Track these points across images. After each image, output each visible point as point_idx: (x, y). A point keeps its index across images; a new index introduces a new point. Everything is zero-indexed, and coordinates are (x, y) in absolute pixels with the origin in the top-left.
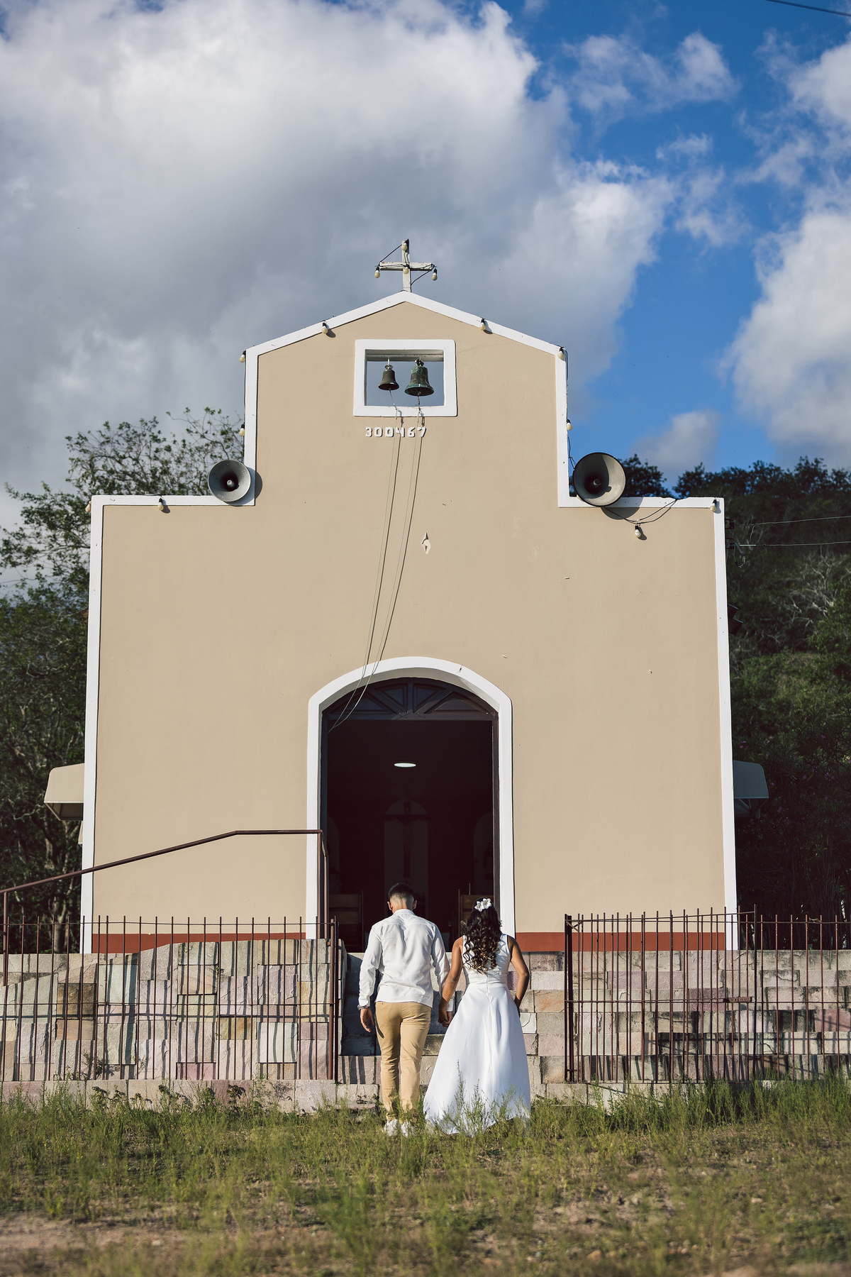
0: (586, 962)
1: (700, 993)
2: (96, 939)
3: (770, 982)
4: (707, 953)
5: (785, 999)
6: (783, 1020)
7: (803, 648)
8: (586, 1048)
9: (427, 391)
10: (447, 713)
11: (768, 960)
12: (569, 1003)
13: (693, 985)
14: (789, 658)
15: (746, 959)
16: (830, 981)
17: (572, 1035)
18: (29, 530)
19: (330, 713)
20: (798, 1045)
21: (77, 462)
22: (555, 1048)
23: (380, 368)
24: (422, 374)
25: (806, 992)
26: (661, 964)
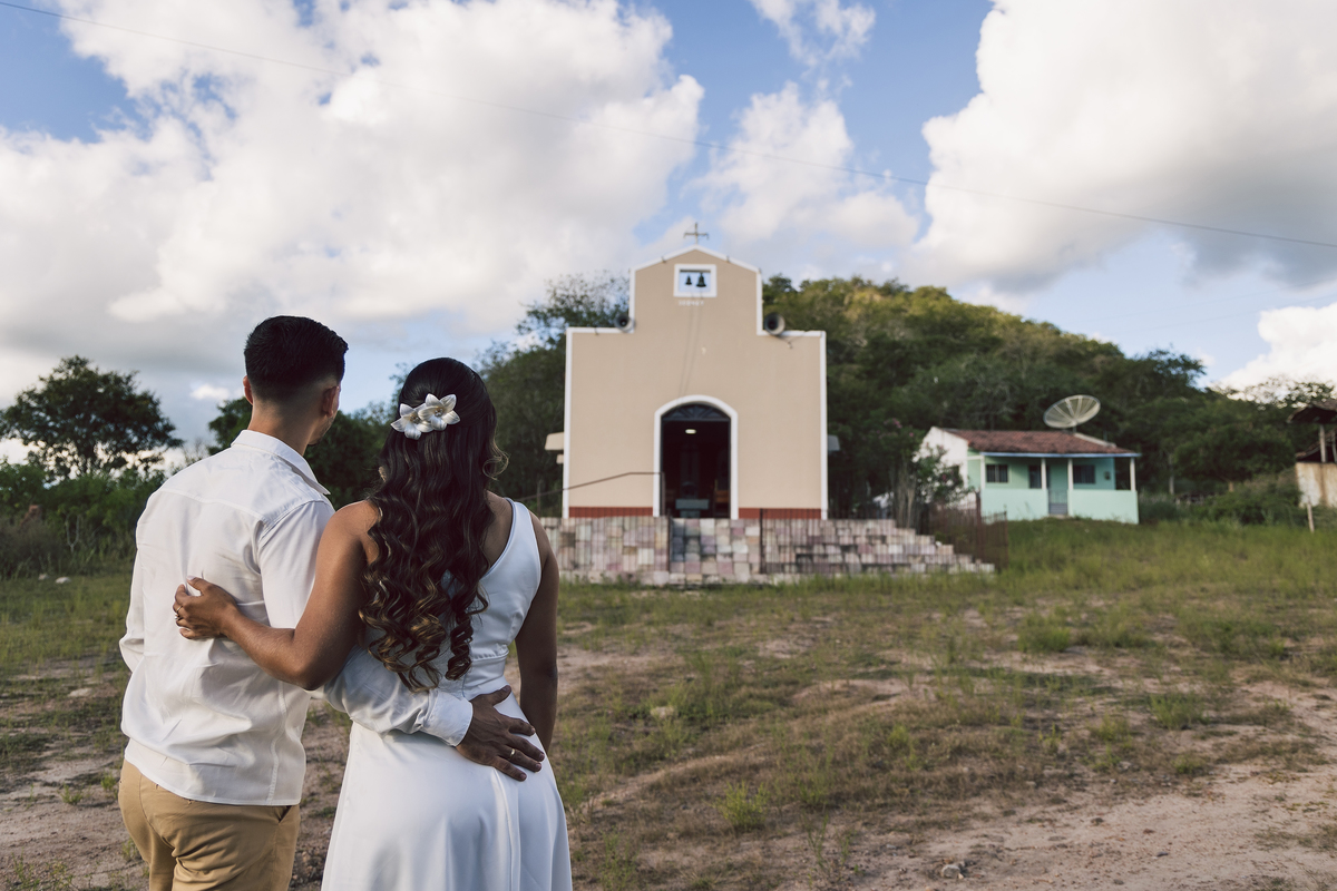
0: (768, 524)
1: (813, 537)
2: (571, 509)
3: (840, 533)
4: (811, 521)
5: (846, 540)
6: (845, 549)
7: (852, 362)
8: (768, 559)
9: (704, 286)
10: (713, 418)
11: (840, 524)
12: (761, 542)
13: (810, 533)
14: (847, 367)
15: (830, 524)
16: (864, 533)
17: (762, 555)
18: (529, 320)
19: (665, 417)
20: (851, 558)
21: (549, 291)
22: (756, 559)
23: (685, 276)
24: (702, 279)
25: (855, 537)
26: (798, 524)
